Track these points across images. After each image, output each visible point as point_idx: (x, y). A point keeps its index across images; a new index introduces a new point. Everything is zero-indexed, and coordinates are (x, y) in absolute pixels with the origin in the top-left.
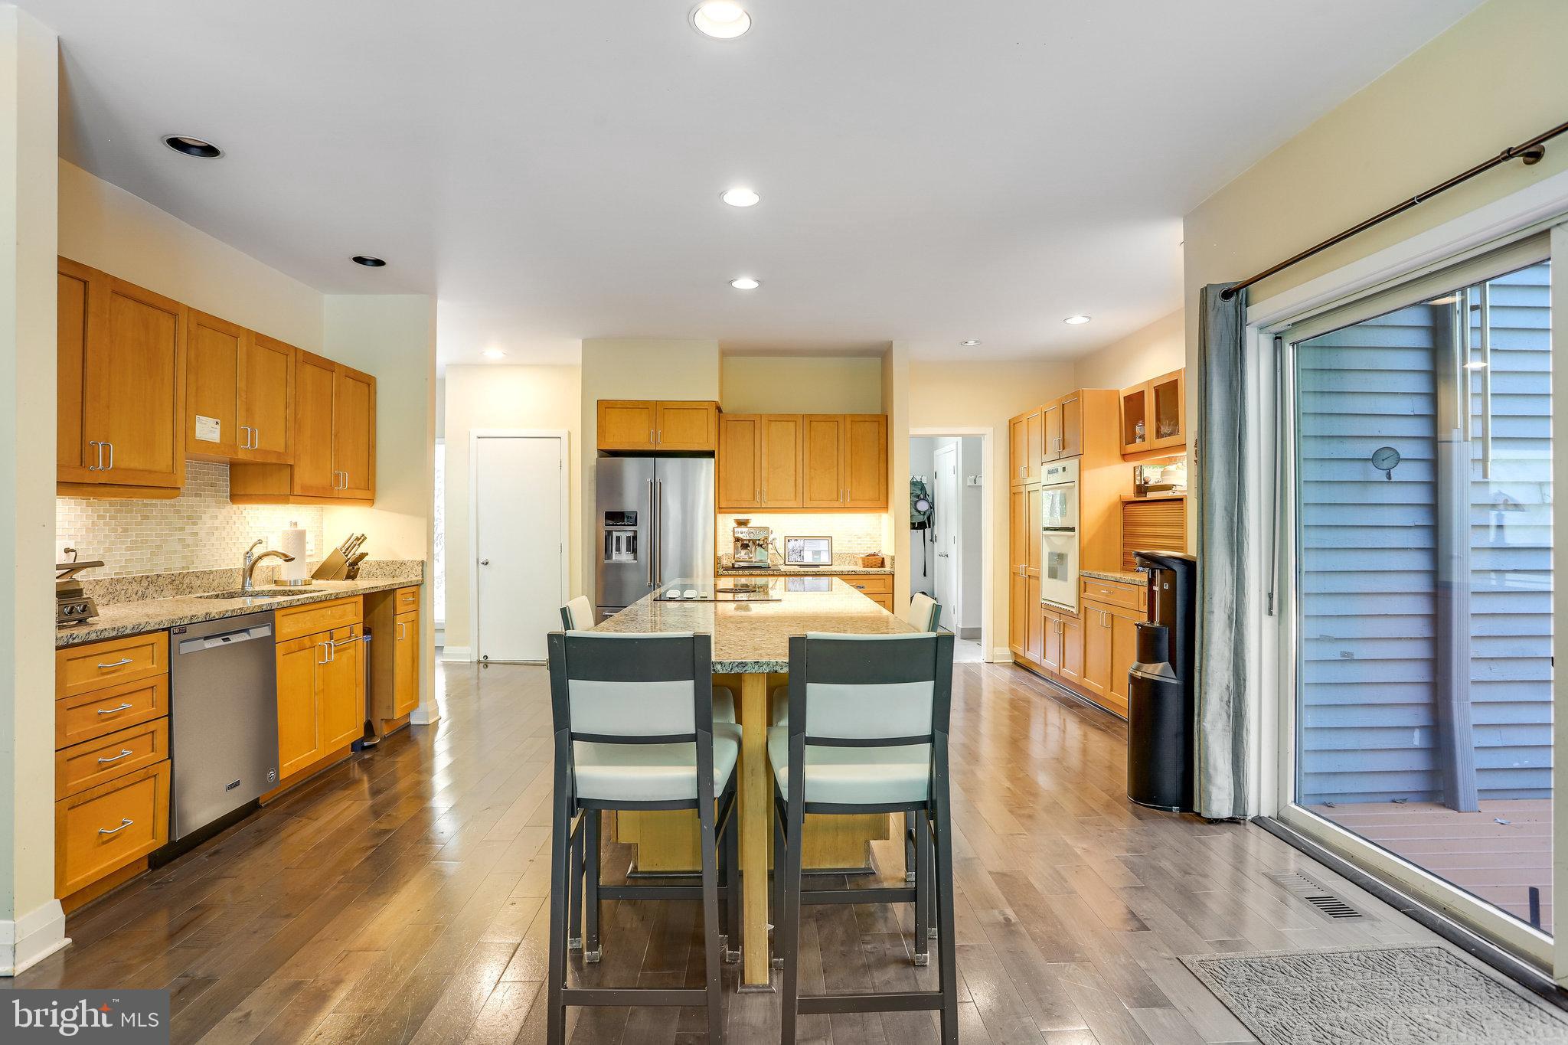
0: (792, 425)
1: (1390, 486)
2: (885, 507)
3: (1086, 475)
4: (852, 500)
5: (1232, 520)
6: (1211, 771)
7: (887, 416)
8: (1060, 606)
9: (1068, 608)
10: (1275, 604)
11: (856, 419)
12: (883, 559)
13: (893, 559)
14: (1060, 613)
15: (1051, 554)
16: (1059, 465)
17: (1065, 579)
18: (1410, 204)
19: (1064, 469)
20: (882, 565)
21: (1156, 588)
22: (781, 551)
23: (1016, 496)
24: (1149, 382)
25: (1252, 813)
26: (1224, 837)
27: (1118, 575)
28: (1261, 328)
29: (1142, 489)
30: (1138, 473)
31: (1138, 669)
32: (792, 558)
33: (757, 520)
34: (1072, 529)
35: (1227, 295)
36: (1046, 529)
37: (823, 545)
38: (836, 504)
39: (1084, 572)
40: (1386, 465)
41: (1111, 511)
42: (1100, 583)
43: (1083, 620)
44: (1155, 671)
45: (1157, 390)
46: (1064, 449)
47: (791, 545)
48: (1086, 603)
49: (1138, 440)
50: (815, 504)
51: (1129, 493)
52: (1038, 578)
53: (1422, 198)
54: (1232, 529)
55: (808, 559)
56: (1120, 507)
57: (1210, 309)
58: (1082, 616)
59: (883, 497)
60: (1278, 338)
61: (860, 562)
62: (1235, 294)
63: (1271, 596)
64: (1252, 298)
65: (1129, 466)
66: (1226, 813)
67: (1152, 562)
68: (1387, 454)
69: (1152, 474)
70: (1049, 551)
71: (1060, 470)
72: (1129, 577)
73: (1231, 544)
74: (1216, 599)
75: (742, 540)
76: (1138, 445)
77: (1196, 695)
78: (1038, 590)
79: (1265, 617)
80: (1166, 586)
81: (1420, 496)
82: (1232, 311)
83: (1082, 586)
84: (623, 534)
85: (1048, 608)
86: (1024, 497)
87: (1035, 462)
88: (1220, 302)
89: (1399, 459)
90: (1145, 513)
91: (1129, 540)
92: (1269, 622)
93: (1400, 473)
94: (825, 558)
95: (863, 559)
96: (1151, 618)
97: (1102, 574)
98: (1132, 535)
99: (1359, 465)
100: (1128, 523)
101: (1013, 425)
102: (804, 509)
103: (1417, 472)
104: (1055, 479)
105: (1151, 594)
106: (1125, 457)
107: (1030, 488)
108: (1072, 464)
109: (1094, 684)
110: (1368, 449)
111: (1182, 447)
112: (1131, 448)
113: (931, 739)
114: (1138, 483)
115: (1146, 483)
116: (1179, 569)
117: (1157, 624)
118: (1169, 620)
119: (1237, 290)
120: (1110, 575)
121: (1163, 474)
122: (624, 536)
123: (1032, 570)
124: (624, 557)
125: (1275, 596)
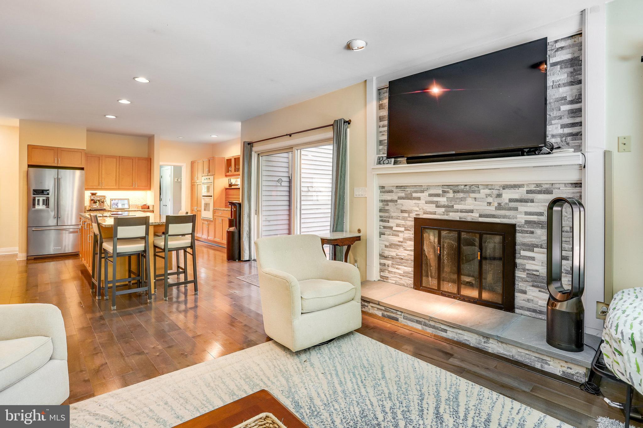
0: (115, 159)
1: (281, 187)
2: (150, 189)
3: (215, 180)
4: (138, 186)
5: (248, 194)
6: (245, 250)
7: (151, 159)
8: (207, 219)
9: (210, 219)
10: (257, 212)
11: (140, 159)
12: (149, 206)
13: (153, 206)
14: (207, 221)
15: (205, 204)
16: (208, 177)
17: (209, 210)
18: (276, 138)
19: (209, 179)
20: (148, 208)
21: (232, 210)
22: (109, 204)
23: (193, 186)
24: (233, 156)
25: (253, 259)
26: (246, 265)
27: (224, 209)
28: (255, 152)
29: (230, 185)
30: (230, 180)
31: (228, 229)
32: (113, 206)
33: (100, 193)
34: (212, 196)
35: (249, 144)
36: (203, 196)
37: (126, 202)
38: (131, 188)
39: (215, 208)
40: (280, 182)
41: (222, 191)
42: (219, 211)
43: (214, 223)
44: (232, 229)
45: (235, 159)
46: (209, 173)
47: (113, 202)
48: (215, 217)
49: (230, 172)
50: (123, 187)
51: (227, 187)
52: (200, 211)
53: (278, 137)
54: (248, 196)
55: (120, 206)
56: (225, 190)
57: (245, 147)
58: (214, 221)
59: (149, 186)
60: (258, 155)
61: (140, 207)
62: (250, 144)
63: (256, 210)
64: (254, 146)
65: (227, 179)
66: (248, 259)
67: (232, 204)
68: (281, 180)
69: (233, 181)
70: (204, 202)
71: (208, 179)
72: (226, 209)
73: (248, 200)
74: (245, 212)
75: (94, 200)
76: (230, 173)
77: (241, 234)
78: (201, 215)
79: (255, 215)
80: (235, 209)
81: (287, 189)
82: (249, 148)
83: (214, 212)
84: (41, 198)
85: (204, 220)
86: (196, 186)
87: (200, 175)
88: (247, 145)
89: (282, 181)
90: (231, 192)
91: (227, 199)
92: (256, 216)
93: (283, 184)
94: (126, 206)
95: (142, 206)
96: (232, 217)
97: (220, 209)
98: (228, 198)
99: (275, 182)
100: (227, 195)
101: (193, 163)
102: (119, 189)
103: (287, 184)
104: (206, 181)
105: (232, 211)
106: (226, 176)
107: (198, 183)
108: (212, 177)
109: (217, 240)
110: (277, 179)
111: (239, 175)
112: (228, 174)
113: (191, 234)
114: (230, 183)
115: (232, 184)
116: (237, 205)
117: (233, 218)
118: (235, 217)
119: (251, 144)
120: (222, 209)
121: (236, 181)
122: (41, 199)
123: (199, 209)
124: (41, 207)
125: (257, 211)
